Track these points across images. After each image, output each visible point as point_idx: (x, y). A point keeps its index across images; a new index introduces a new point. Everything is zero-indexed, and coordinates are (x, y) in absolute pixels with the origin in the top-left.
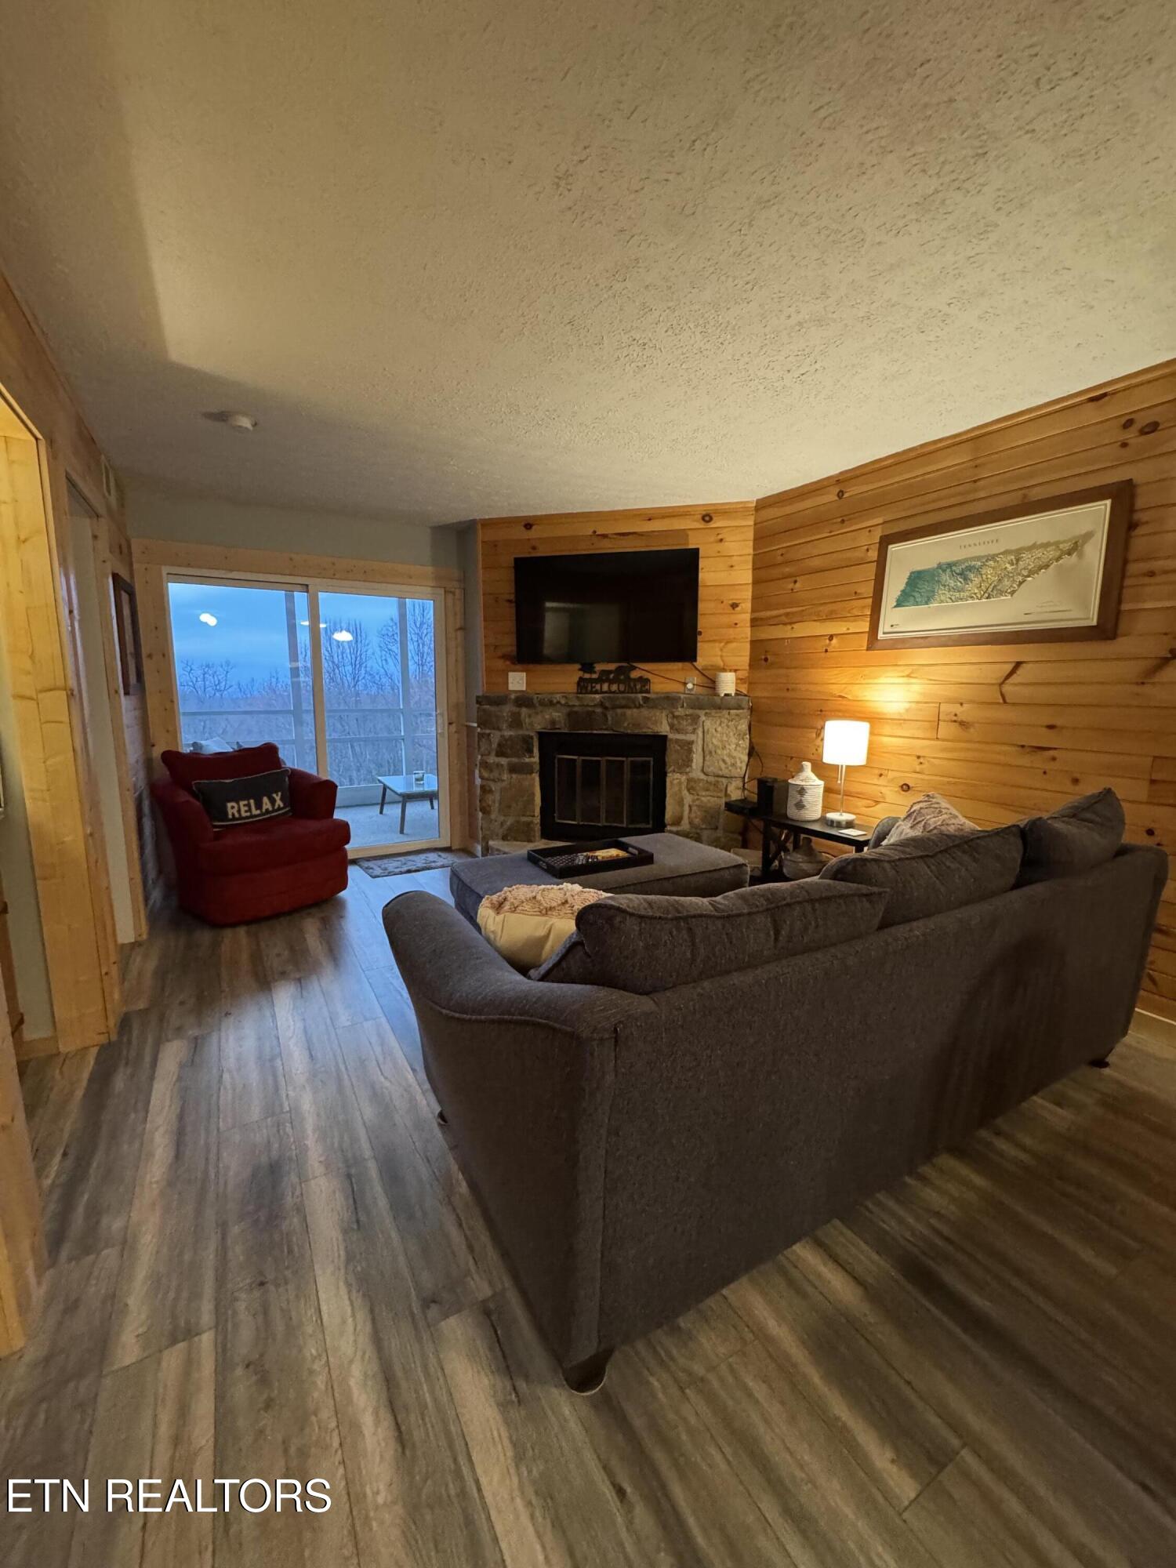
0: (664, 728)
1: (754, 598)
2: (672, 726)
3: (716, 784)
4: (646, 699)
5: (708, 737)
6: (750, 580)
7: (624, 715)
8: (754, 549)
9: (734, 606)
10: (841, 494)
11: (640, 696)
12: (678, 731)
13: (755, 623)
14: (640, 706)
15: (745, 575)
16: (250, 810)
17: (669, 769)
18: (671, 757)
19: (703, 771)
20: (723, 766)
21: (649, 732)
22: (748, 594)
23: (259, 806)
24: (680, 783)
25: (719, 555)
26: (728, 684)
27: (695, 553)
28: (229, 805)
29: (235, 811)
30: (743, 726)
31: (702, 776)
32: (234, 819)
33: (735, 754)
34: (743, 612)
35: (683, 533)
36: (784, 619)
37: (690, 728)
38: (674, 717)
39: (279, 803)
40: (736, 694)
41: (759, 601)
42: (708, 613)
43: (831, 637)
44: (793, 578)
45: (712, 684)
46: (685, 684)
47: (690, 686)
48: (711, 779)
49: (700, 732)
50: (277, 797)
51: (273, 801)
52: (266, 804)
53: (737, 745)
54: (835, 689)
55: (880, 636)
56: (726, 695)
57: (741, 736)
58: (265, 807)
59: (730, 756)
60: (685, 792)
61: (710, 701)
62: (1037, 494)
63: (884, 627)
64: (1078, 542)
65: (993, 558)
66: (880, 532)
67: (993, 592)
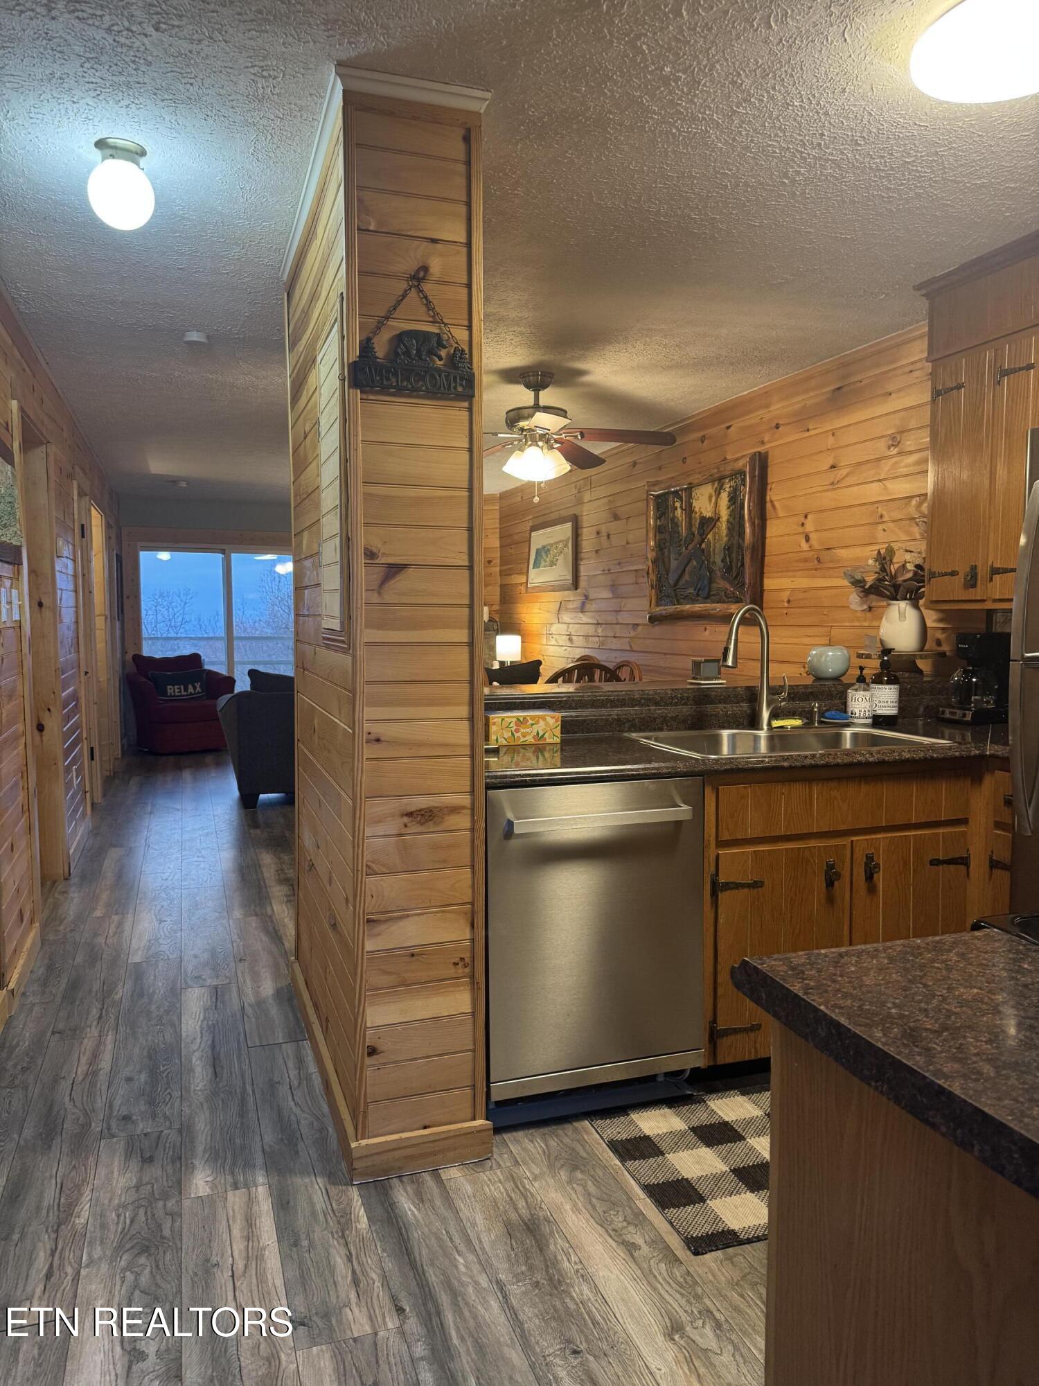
1: (501, 557)
6: (498, 545)
8: (500, 524)
10: (522, 498)
13: (502, 573)
15: (497, 542)
16: (180, 692)
22: (498, 553)
23: (186, 690)
28: (169, 687)
29: (172, 691)
32: (171, 696)
34: (496, 566)
36: (508, 572)
39: (198, 689)
40: (489, 621)
41: (504, 561)
43: (520, 584)
44: (510, 545)
50: (198, 685)
51: (195, 688)
52: (191, 689)
55: (529, 585)
58: (189, 691)
62: (561, 514)
63: (530, 581)
64: (567, 541)
65: (552, 545)
66: (531, 524)
67: (552, 563)
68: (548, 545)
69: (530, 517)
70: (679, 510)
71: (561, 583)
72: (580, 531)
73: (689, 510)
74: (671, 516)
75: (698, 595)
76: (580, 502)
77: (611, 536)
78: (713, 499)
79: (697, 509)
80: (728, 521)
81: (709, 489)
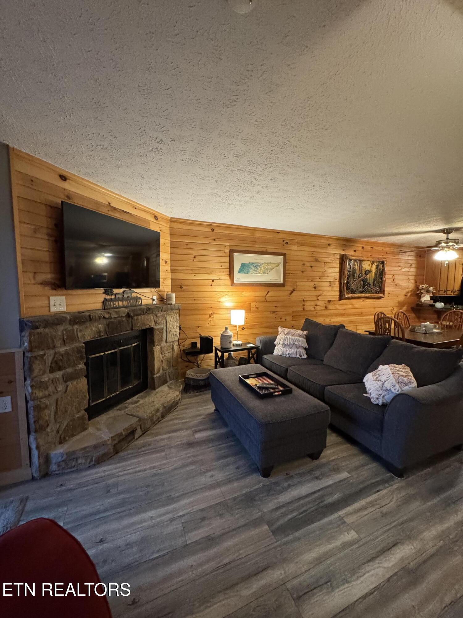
0: (152, 324)
1: (171, 260)
2: (155, 322)
3: (170, 346)
4: (148, 309)
5: (168, 325)
6: (170, 252)
7: (138, 319)
9: (167, 262)
10: (213, 230)
12: (158, 324)
13: (172, 271)
14: (145, 313)
17: (155, 345)
18: (156, 338)
19: (166, 342)
20: (173, 337)
21: (148, 327)
22: (169, 257)
24: (159, 351)
27: (159, 235)
30: (177, 317)
31: (166, 344)
33: (176, 330)
34: (169, 266)
35: (148, 222)
36: (190, 271)
37: (162, 322)
41: (176, 262)
43: (213, 280)
44: (192, 255)
45: (162, 299)
46: (152, 299)
47: (155, 301)
48: (169, 344)
49: (165, 323)
53: (176, 326)
55: (235, 282)
57: (177, 322)
62: (269, 250)
63: (235, 279)
64: (279, 264)
65: (262, 264)
66: (229, 248)
67: (264, 273)
68: (259, 263)
69: (229, 244)
70: (356, 266)
72: (287, 261)
76: (288, 249)
77: (313, 267)
78: (370, 266)
79: (364, 267)
80: (375, 272)
81: (369, 263)
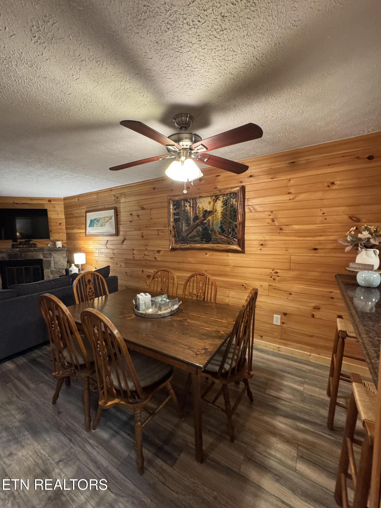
0: (41, 257)
1: (66, 222)
2: (44, 256)
3: (59, 271)
4: (34, 250)
5: (55, 259)
6: (64, 218)
7: (28, 254)
8: (64, 209)
9: (60, 224)
10: (78, 200)
11: (32, 249)
12: (46, 258)
13: (66, 228)
14: (32, 251)
15: (63, 216)
17: (44, 268)
18: (44, 265)
19: (55, 268)
20: (60, 266)
21: (36, 258)
22: (64, 221)
24: (48, 272)
25: (55, 211)
26: (59, 244)
27: (46, 210)
30: (65, 255)
31: (55, 269)
33: (63, 263)
34: (63, 225)
35: (43, 204)
36: (72, 228)
37: (49, 257)
38: (44, 254)
40: (62, 247)
41: (67, 223)
42: (53, 226)
43: (80, 233)
44: (72, 218)
45: (55, 244)
46: (48, 245)
47: (49, 245)
48: (58, 270)
49: (52, 258)
53: (64, 260)
54: (82, 246)
55: (87, 234)
56: (59, 247)
57: (64, 258)
59: (62, 263)
60: (50, 275)
61: (55, 249)
62: (106, 206)
63: (87, 232)
64: (111, 217)
65: (101, 218)
66: (85, 210)
67: (102, 226)
68: (99, 218)
69: (85, 207)
70: (188, 207)
71: (108, 233)
72: (118, 214)
73: (194, 207)
74: (183, 209)
75: (202, 241)
76: (118, 202)
77: (140, 216)
78: (212, 203)
79: (201, 207)
80: (222, 212)
81: (209, 199)
